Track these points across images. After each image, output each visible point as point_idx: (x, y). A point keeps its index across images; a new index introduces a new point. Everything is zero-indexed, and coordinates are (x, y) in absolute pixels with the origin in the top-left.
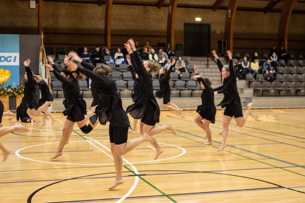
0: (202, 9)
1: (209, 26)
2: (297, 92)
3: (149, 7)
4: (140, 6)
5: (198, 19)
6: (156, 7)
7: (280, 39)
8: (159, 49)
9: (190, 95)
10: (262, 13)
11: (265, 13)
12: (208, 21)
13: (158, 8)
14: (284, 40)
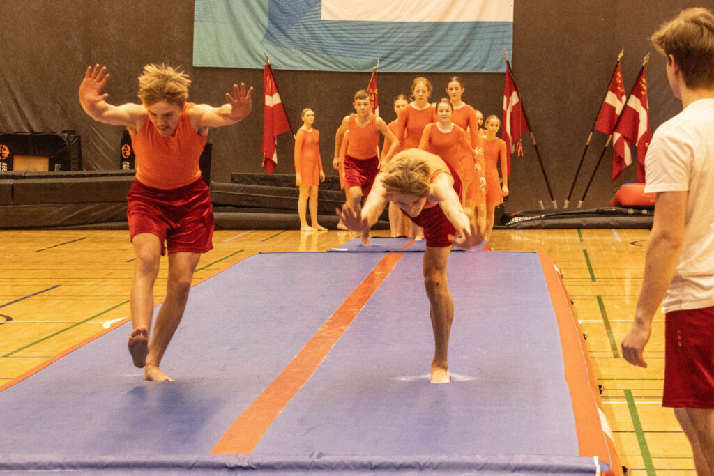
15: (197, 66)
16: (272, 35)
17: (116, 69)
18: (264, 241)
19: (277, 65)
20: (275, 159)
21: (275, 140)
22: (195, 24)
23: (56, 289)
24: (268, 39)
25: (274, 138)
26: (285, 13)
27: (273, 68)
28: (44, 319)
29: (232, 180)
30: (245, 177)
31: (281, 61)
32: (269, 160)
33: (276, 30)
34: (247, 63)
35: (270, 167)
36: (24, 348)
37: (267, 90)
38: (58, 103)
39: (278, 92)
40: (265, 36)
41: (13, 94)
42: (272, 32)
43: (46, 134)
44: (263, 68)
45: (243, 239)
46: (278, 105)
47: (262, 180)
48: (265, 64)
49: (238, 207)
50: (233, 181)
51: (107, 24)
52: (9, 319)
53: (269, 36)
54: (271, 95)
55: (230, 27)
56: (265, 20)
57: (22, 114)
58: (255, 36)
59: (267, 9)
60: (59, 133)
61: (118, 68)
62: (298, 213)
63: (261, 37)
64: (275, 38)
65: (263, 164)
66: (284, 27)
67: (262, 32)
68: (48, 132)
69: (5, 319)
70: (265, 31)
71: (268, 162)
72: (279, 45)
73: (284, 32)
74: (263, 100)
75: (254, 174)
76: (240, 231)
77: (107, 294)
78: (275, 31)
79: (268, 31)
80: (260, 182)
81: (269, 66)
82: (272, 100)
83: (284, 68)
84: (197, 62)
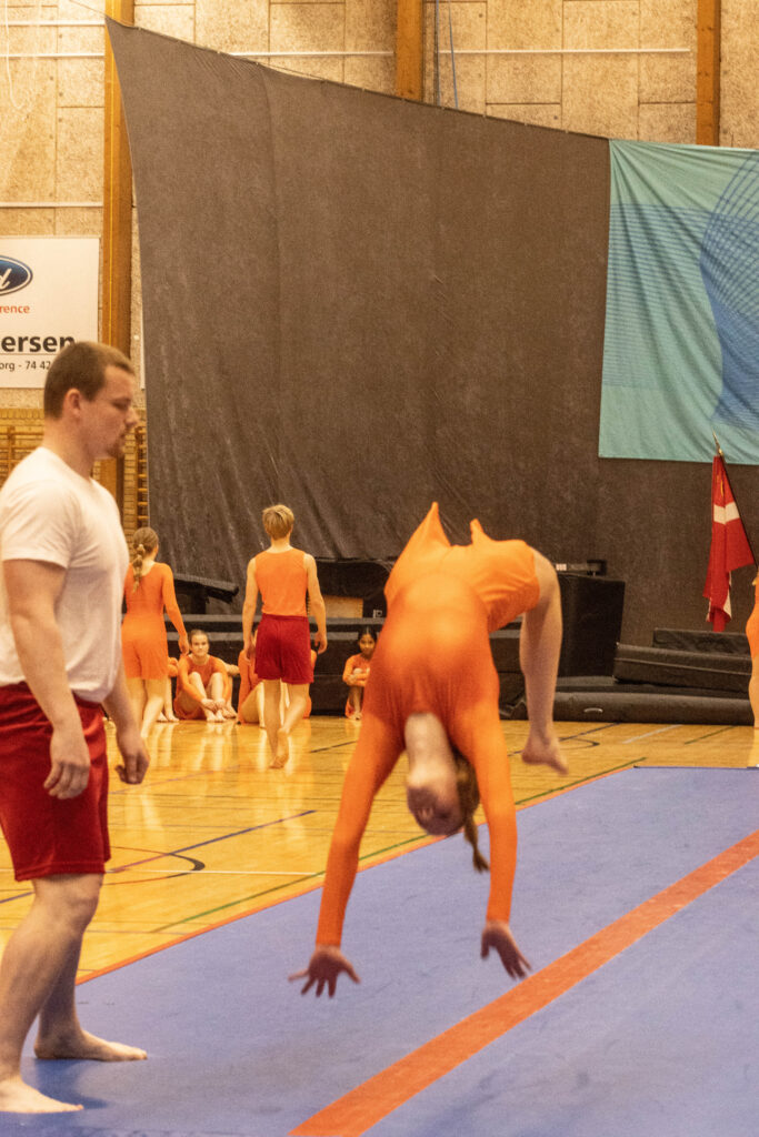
15: (606, 456)
16: (727, 409)
17: (475, 460)
18: (688, 743)
19: (734, 457)
20: (727, 608)
21: (728, 578)
22: (604, 388)
23: (308, 815)
24: (722, 415)
25: (728, 574)
26: (751, 373)
27: (727, 461)
28: (256, 869)
29: (655, 640)
30: (676, 636)
31: (742, 452)
32: (718, 610)
33: (735, 400)
34: (687, 453)
35: (719, 620)
36: (192, 918)
37: (716, 497)
38: (382, 513)
39: (735, 500)
40: (717, 409)
41: (309, 496)
42: (727, 403)
43: (359, 561)
44: (711, 461)
45: (656, 738)
46: (735, 521)
47: (704, 642)
48: (714, 454)
49: (661, 686)
50: (656, 643)
51: (462, 386)
52: (199, 866)
53: (722, 409)
54: (723, 504)
55: (660, 395)
56: (717, 384)
57: (324, 529)
58: (700, 408)
59: (720, 365)
60: (379, 561)
61: (479, 458)
62: (748, 698)
63: (709, 410)
64: (731, 413)
65: (708, 616)
66: (748, 397)
67: (712, 404)
68: (365, 559)
69: (193, 866)
70: (716, 403)
71: (716, 614)
72: (738, 424)
73: (746, 404)
74: (711, 512)
75: (690, 631)
76: (656, 726)
77: (383, 828)
78: (732, 403)
79: (721, 402)
80: (700, 645)
81: (720, 459)
82: (725, 514)
83: (747, 462)
84: (605, 451)
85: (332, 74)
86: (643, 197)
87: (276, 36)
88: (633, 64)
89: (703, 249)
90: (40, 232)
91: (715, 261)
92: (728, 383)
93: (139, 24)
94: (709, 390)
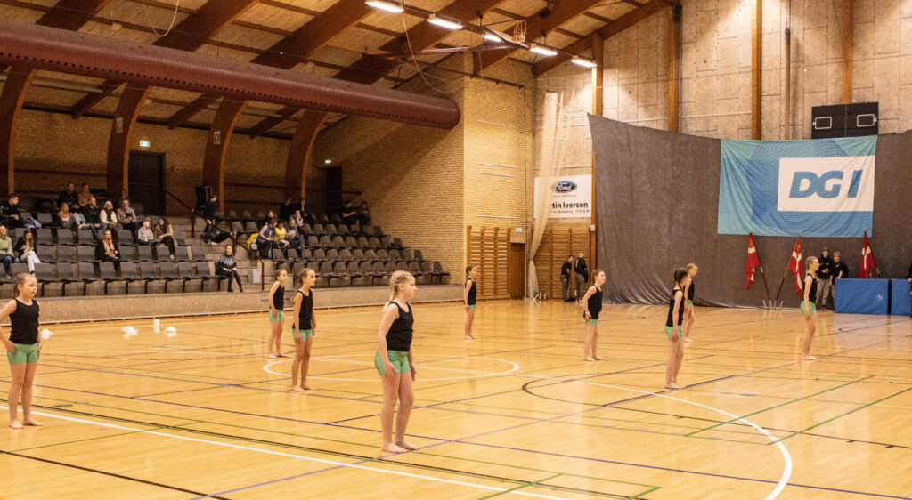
0: (151, 125)
1: (160, 157)
2: (355, 279)
3: (55, 115)
4: (40, 112)
5: (144, 144)
6: (69, 117)
7: (291, 186)
8: (106, 200)
9: (200, 288)
10: (247, 137)
11: (252, 138)
12: (161, 148)
13: (73, 118)
14: (300, 189)
19: (755, 233)
22: (719, 214)
24: (752, 221)
26: (760, 208)
27: (753, 234)
31: (757, 232)
34: (742, 232)
37: (749, 245)
39: (755, 246)
40: (751, 219)
44: (748, 234)
46: (754, 252)
48: (749, 232)
54: (751, 247)
55: (735, 215)
56: (751, 211)
58: (746, 218)
59: (752, 206)
63: (749, 218)
64: (755, 220)
66: (760, 215)
72: (757, 223)
73: (760, 218)
74: (748, 250)
78: (755, 217)
79: (752, 217)
81: (751, 234)
82: (752, 250)
83: (759, 234)
84: (720, 232)
85: (654, 126)
86: (730, 157)
87: (640, 115)
88: (737, 118)
89: (747, 170)
90: (579, 174)
91: (751, 175)
92: (754, 211)
93: (605, 116)
94: (749, 213)
